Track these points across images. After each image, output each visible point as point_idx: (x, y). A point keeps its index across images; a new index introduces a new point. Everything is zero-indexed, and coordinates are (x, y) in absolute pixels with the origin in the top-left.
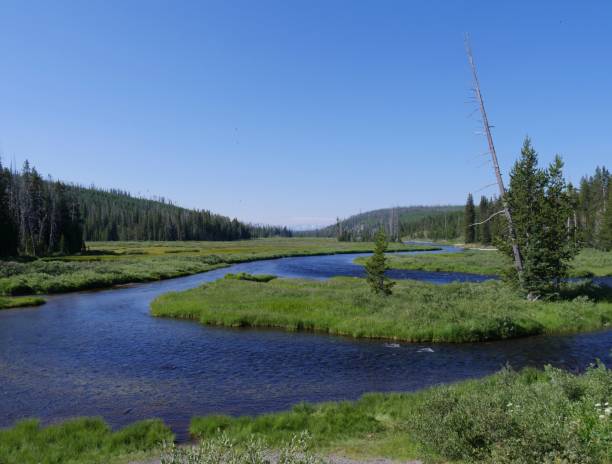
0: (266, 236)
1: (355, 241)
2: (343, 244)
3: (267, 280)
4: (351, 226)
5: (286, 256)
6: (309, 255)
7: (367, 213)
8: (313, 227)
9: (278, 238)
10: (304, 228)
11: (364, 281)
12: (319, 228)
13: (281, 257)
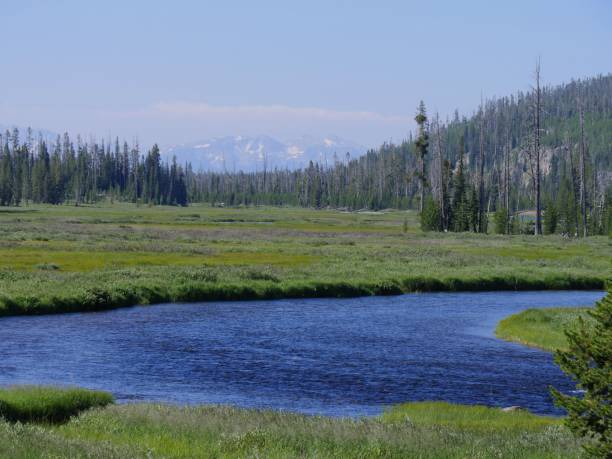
0: (55, 195)
1: (506, 227)
2: (449, 241)
3: (59, 413)
4: (486, 157)
5: (157, 298)
6: (273, 295)
7: (572, 90)
8: (294, 157)
9: (114, 206)
10: (248, 160)
11: (557, 426)
12: (327, 162)
13: (129, 301)
